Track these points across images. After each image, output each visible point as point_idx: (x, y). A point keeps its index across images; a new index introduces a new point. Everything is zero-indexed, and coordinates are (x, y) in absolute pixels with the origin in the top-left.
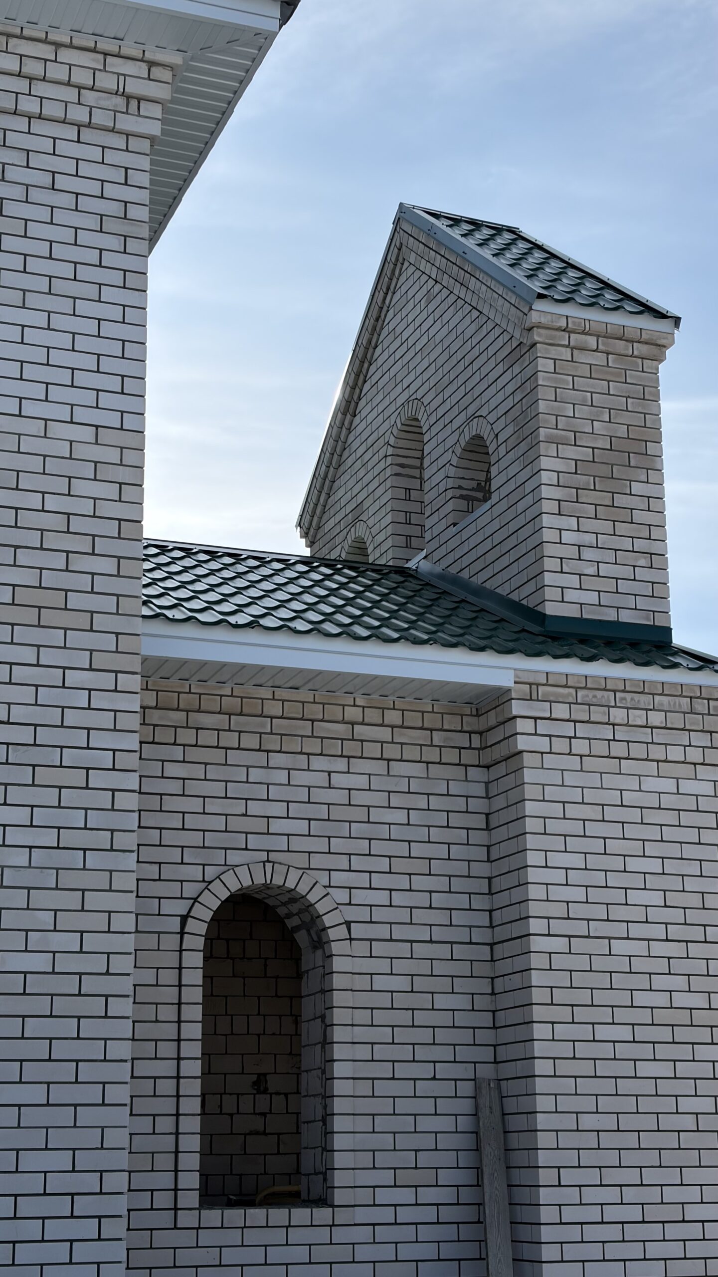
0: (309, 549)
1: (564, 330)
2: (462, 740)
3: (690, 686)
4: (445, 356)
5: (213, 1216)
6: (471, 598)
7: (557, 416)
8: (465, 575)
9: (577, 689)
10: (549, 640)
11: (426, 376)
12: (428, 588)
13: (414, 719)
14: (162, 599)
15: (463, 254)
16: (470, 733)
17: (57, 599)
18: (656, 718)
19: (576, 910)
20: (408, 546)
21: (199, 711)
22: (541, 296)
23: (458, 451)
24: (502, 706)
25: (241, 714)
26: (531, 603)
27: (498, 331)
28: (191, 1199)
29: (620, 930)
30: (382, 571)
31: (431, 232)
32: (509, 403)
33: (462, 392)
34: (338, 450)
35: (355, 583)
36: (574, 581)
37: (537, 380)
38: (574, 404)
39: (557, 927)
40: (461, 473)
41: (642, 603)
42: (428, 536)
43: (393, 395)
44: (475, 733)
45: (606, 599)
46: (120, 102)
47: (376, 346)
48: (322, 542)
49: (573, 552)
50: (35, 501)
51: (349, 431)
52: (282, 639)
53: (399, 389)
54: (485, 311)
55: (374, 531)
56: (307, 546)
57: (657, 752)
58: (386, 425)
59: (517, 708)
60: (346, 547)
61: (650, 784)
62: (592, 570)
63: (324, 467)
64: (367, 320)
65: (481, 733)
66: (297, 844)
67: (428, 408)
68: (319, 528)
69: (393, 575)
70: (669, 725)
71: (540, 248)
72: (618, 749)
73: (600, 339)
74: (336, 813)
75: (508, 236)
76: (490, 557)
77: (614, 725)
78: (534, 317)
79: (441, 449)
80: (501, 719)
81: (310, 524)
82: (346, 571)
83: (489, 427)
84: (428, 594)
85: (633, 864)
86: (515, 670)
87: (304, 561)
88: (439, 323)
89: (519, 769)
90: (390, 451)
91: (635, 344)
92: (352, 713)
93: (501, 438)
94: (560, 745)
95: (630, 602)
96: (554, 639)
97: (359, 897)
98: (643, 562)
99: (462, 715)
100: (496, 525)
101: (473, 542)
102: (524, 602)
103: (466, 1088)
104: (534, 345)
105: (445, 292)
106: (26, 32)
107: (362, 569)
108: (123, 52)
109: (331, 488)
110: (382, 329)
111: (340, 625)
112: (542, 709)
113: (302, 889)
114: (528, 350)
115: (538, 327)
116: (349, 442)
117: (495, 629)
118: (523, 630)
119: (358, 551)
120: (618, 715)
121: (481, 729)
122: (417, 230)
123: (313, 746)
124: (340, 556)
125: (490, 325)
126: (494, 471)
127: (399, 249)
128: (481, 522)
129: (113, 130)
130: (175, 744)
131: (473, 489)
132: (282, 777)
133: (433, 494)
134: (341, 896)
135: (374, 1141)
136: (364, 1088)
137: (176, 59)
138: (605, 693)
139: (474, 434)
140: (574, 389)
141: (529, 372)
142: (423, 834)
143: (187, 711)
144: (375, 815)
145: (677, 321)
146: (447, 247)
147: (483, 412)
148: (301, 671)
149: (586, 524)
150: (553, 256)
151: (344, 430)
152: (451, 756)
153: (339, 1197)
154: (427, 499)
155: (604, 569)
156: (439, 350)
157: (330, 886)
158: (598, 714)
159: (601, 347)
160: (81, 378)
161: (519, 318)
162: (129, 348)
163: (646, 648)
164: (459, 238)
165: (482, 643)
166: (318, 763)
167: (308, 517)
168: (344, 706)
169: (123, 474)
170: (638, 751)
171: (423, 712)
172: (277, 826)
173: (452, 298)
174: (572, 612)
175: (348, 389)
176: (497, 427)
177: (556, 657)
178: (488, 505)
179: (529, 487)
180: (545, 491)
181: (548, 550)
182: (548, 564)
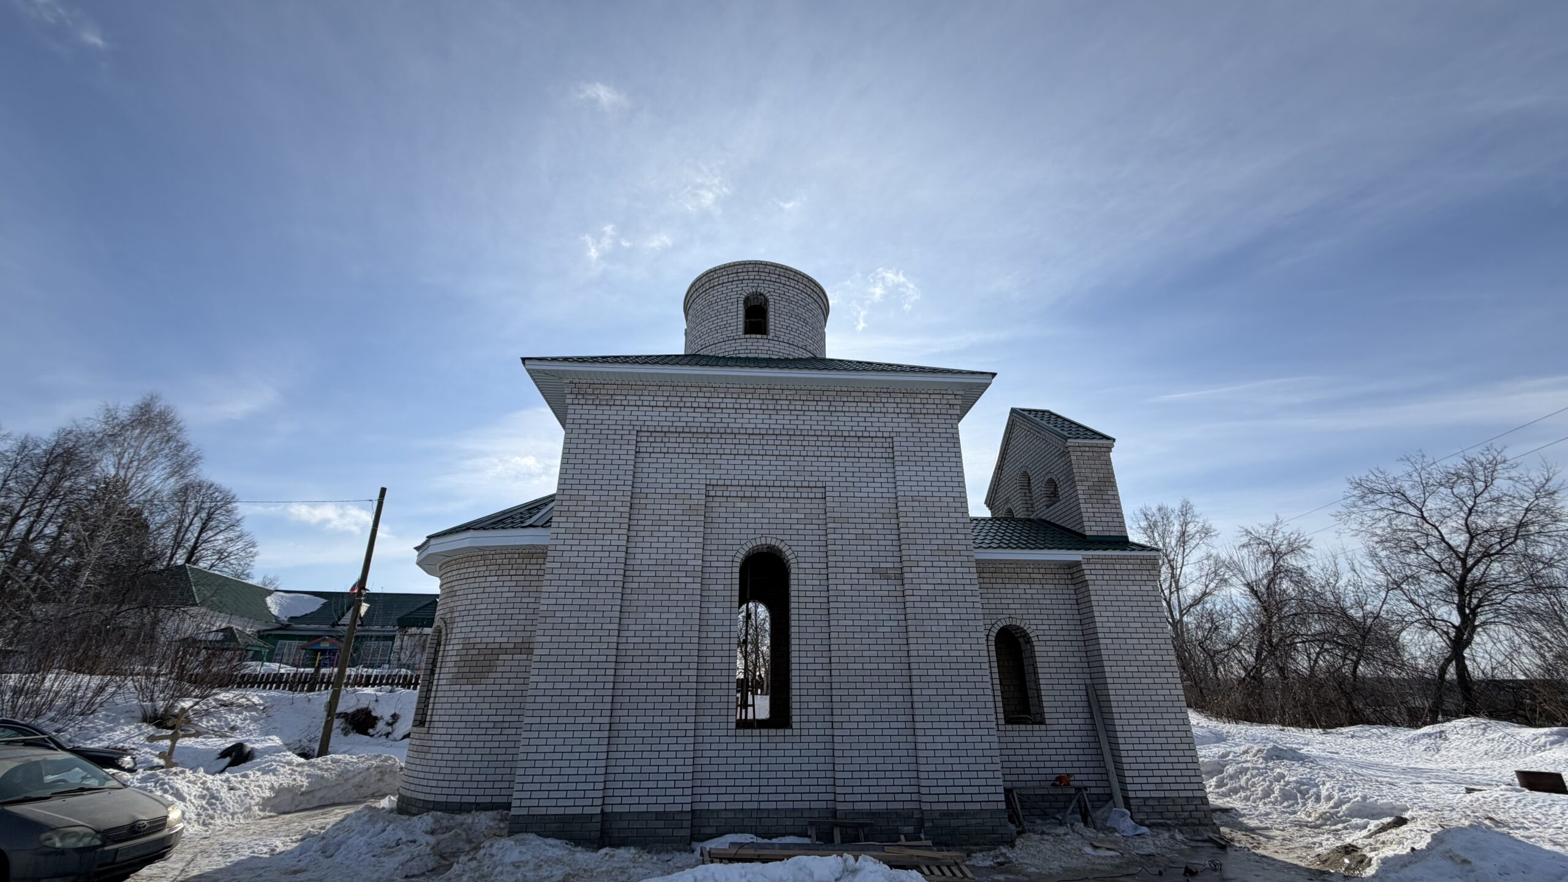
1: (1079, 446)
2: (1065, 576)
3: (1138, 556)
4: (1035, 453)
5: (1009, 727)
6: (1056, 529)
7: (1080, 473)
8: (1053, 521)
9: (1102, 559)
10: (1089, 543)
11: (1028, 459)
12: (1042, 526)
13: (1049, 571)
15: (1037, 424)
16: (1068, 574)
18: (1130, 567)
19: (1113, 630)
20: (1028, 511)
22: (1068, 436)
23: (1044, 482)
24: (1078, 566)
25: (995, 573)
26: (1080, 531)
27: (1054, 447)
28: (1002, 722)
29: (1128, 636)
30: (1020, 521)
31: (1024, 416)
32: (1062, 469)
33: (1043, 465)
34: (998, 481)
36: (1094, 524)
37: (1071, 462)
38: (1085, 469)
39: (1107, 635)
40: (1047, 489)
41: (1117, 529)
42: (1037, 509)
43: (1016, 464)
44: (1070, 574)
45: (1105, 529)
46: (948, 406)
47: (1008, 449)
48: (996, 512)
49: (1092, 515)
51: (1001, 475)
53: (1019, 463)
54: (1048, 441)
55: (1015, 506)
56: (990, 513)
57: (1132, 578)
58: (1016, 473)
59: (1084, 567)
60: (1005, 513)
61: (1131, 588)
62: (1099, 520)
63: (993, 486)
66: (1018, 612)
67: (1030, 469)
68: (994, 506)
69: (1025, 521)
70: (1135, 569)
72: (1119, 578)
73: (1090, 448)
74: (1028, 601)
75: (1047, 414)
76: (1062, 516)
77: (1116, 570)
78: (1069, 443)
79: (1037, 482)
80: (1079, 570)
81: (990, 506)
82: (1006, 521)
83: (1055, 476)
84: (1042, 528)
85: (1129, 614)
86: (1081, 555)
88: (1031, 443)
89: (1086, 586)
90: (1017, 481)
91: (1102, 448)
92: (1029, 570)
93: (1061, 479)
94: (1099, 577)
95: (1113, 529)
96: (1091, 543)
97: (1040, 627)
98: (1115, 516)
99: (1065, 569)
100: (1062, 506)
101: (1054, 511)
102: (1077, 531)
103: (1083, 687)
104: (1069, 452)
105: (1030, 434)
106: (921, 392)
107: (1012, 521)
108: (947, 393)
109: (995, 492)
110: (1009, 444)
111: (1015, 544)
112: (1092, 566)
113: (1022, 626)
114: (1067, 454)
115: (1070, 446)
116: (1001, 479)
117: (1071, 541)
118: (1080, 541)
119: (1010, 514)
120: (1117, 567)
121: (1072, 573)
122: (1019, 415)
123: (1019, 581)
124: (1003, 516)
125: (1051, 445)
126: (1059, 489)
127: (1012, 420)
128: (1056, 505)
129: (947, 414)
131: (1052, 495)
132: (1010, 591)
133: (1036, 495)
134: (1034, 627)
135: (1056, 704)
136: (1050, 687)
137: (962, 393)
138: (1112, 560)
139: (1050, 477)
140: (1084, 464)
141: (1068, 460)
142: (1057, 606)
144: (1041, 602)
145: (1114, 439)
146: (1030, 421)
147: (1052, 471)
149: (1095, 505)
151: (999, 475)
152: (1062, 582)
153: (1047, 721)
154: (1034, 497)
155: (1103, 519)
156: (1032, 452)
157: (1030, 624)
158: (1110, 567)
159: (1091, 450)
161: (1062, 444)
163: (1122, 544)
164: (1033, 416)
165: (1070, 547)
166: (1021, 586)
167: (989, 503)
168: (1027, 568)
170: (1125, 577)
171: (1051, 569)
172: (1011, 606)
173: (1035, 436)
174: (1096, 534)
176: (1059, 476)
177: (1094, 549)
178: (1058, 500)
179: (1074, 495)
180: (1080, 497)
181: (1084, 515)
182: (1084, 519)
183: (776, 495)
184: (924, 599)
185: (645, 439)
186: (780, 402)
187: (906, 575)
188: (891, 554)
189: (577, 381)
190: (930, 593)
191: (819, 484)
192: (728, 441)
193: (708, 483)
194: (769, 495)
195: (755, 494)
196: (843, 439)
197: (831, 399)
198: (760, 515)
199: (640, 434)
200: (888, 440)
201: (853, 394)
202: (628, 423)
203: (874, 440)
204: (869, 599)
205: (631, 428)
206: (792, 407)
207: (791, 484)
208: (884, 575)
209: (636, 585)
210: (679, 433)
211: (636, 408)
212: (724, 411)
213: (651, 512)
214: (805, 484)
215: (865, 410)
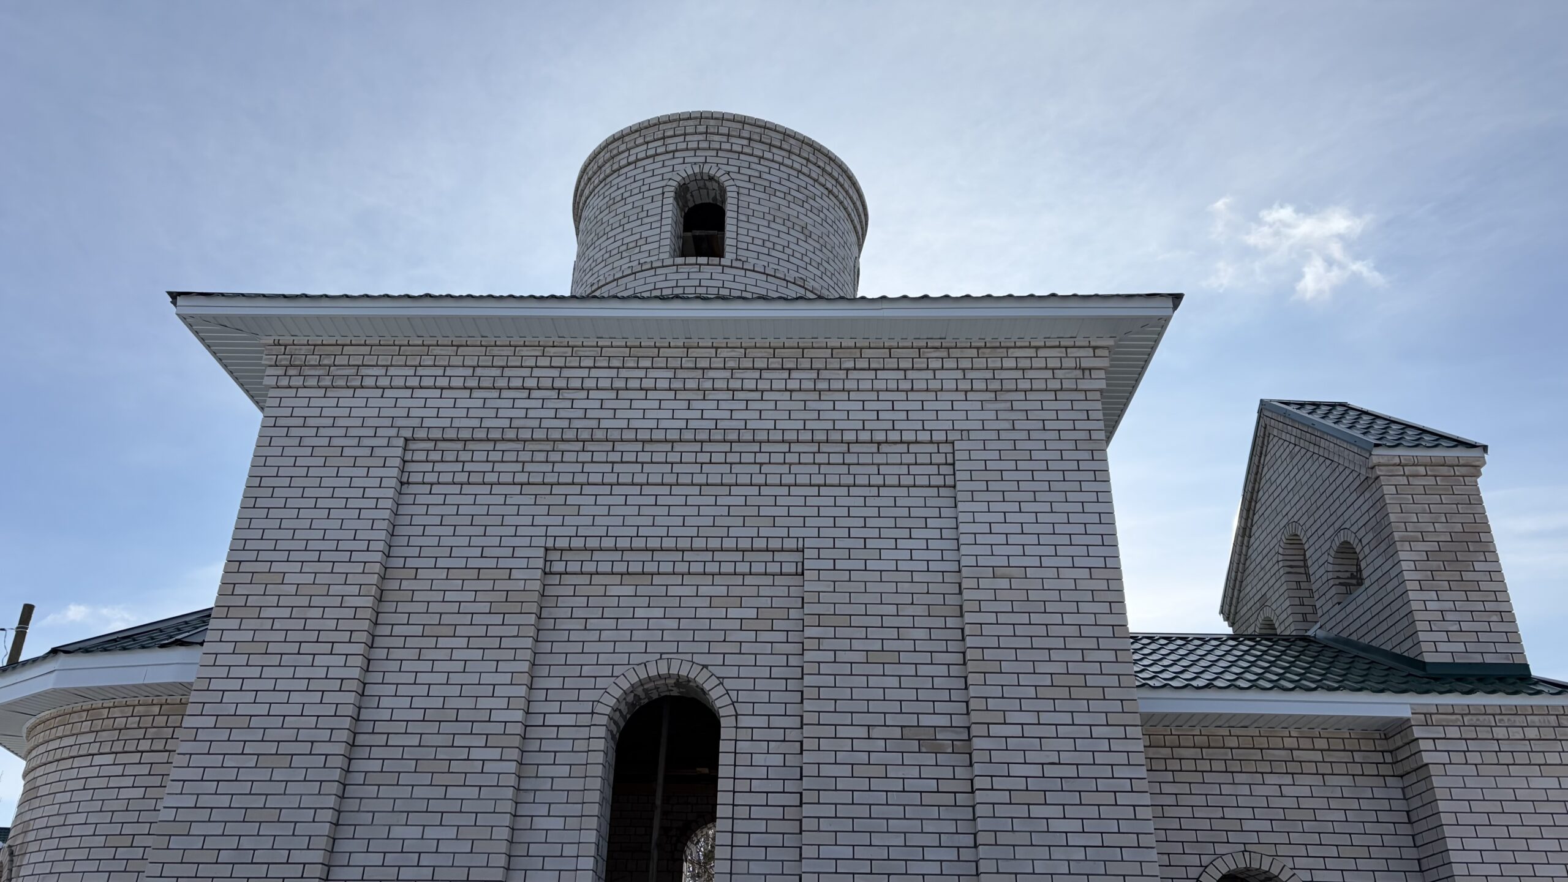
0: (1231, 628)
1: (1399, 465)
2: (1378, 757)
3: (1553, 706)
4: (1311, 491)
6: (1362, 654)
7: (1405, 523)
8: (1354, 637)
9: (1462, 715)
10: (1432, 681)
11: (1298, 506)
12: (1326, 649)
13: (1337, 744)
14: (1144, 673)
15: (1313, 425)
16: (1383, 752)
17: (1080, 681)
18: (1532, 733)
20: (1305, 620)
21: (1179, 747)
22: (1376, 445)
23: (1332, 553)
24: (1404, 732)
25: (1209, 747)
26: (1411, 654)
27: (1347, 472)
30: (1290, 640)
31: (1286, 414)
32: (1366, 518)
33: (1327, 514)
34: (1242, 561)
35: (1272, 650)
36: (1443, 636)
37: (1384, 500)
38: (1417, 514)
40: (1338, 568)
41: (1500, 648)
42: (1320, 613)
43: (1276, 521)
44: (1386, 751)
45: (1471, 648)
46: (1079, 373)
47: (1259, 491)
48: (1240, 623)
49: (1437, 616)
50: (1057, 619)
51: (1248, 547)
52: (1232, 694)
53: (1280, 517)
54: (1336, 459)
55: (1278, 612)
56: (1230, 626)
57: (1538, 758)
58: (1275, 541)
59: (1417, 732)
60: (1259, 625)
61: (1535, 783)
62: (1456, 627)
63: (1233, 574)
64: (1250, 476)
65: (1391, 752)
66: (1264, 838)
67: (1304, 527)
68: (1236, 613)
69: (1298, 642)
70: (1543, 737)
71: (1367, 413)
72: (1506, 758)
73: (1427, 468)
74: (1290, 814)
75: (1340, 409)
76: (1371, 624)
77: (1498, 740)
78: (1375, 460)
79: (1319, 553)
80: (1406, 741)
81: (1230, 612)
82: (1263, 642)
83: (1353, 535)
84: (1329, 653)
85: (1534, 845)
86: (1410, 704)
87: (1231, 637)
88: (1302, 471)
89: (1427, 778)
90: (1281, 558)
91: (1455, 468)
92: (1290, 743)
93: (1365, 542)
94: (1457, 758)
95: (1491, 648)
96: (1436, 679)
98: (1495, 618)
99: (1374, 739)
100: (1372, 601)
101: (1355, 615)
102: (1406, 654)
104: (1378, 477)
105: (1303, 451)
106: (1018, 344)
107: (1275, 639)
108: (1077, 344)
109: (1241, 586)
110: (1261, 479)
111: (1271, 681)
112: (1439, 732)
113: (1274, 872)
114: (1374, 482)
115: (1378, 465)
116: (1249, 555)
117: (1387, 675)
118: (1409, 675)
119: (1267, 627)
120: (1500, 733)
121: (1391, 748)
122: (1276, 415)
123: (1265, 767)
124: (1255, 631)
125: (1341, 468)
126: (1363, 565)
127: (1265, 428)
128: (1360, 600)
129: (1076, 390)
130: (1166, 770)
131: (1348, 578)
132: (1245, 790)
133: (1319, 583)
137: (1111, 342)
138: (1486, 717)
139: (1342, 540)
140: (1414, 503)
141: (1377, 495)
142: (1359, 828)
143: (1172, 748)
144: (1320, 815)
145: (1485, 448)
146: (1299, 422)
147: (1347, 525)
148: (1249, 715)
149: (1444, 595)
150: (1377, 417)
151: (1244, 548)
152: (1371, 770)
154: (1314, 588)
155: (1465, 626)
156: (1305, 488)
157: (1295, 869)
158: (1483, 733)
159: (1429, 473)
160: (1076, 540)
161: (1362, 461)
162: (1104, 517)
163: (1511, 681)
164: (1307, 415)
165: (1382, 686)
166: (1270, 779)
167: (1227, 606)
168: (1282, 737)
169: (1110, 596)
170: (1521, 758)
171: (1343, 739)
172: (1248, 825)
173: (1309, 454)
174: (1448, 659)
175: (1243, 520)
176: (1360, 534)
177: (1441, 693)
178: (1363, 588)
179: (1393, 573)
180: (1407, 575)
181: (1418, 616)
182: (1420, 626)
183: (697, 568)
184: (1017, 797)
185: (421, 456)
186: (711, 374)
187: (977, 743)
188: (945, 696)
189: (288, 339)
190: (1032, 784)
191: (790, 544)
192: (597, 457)
193: (550, 544)
194: (682, 567)
195: (651, 567)
196: (844, 448)
197: (818, 364)
198: (659, 613)
199: (412, 445)
200: (944, 448)
201: (867, 353)
202: (388, 422)
203: (913, 448)
204: (893, 798)
205: (393, 432)
206: (734, 384)
207: (729, 543)
208: (928, 742)
209: (376, 765)
210: (495, 441)
211: (408, 393)
212: (592, 394)
213: (423, 607)
214: (760, 544)
215: (892, 385)
